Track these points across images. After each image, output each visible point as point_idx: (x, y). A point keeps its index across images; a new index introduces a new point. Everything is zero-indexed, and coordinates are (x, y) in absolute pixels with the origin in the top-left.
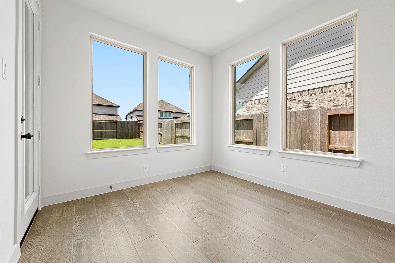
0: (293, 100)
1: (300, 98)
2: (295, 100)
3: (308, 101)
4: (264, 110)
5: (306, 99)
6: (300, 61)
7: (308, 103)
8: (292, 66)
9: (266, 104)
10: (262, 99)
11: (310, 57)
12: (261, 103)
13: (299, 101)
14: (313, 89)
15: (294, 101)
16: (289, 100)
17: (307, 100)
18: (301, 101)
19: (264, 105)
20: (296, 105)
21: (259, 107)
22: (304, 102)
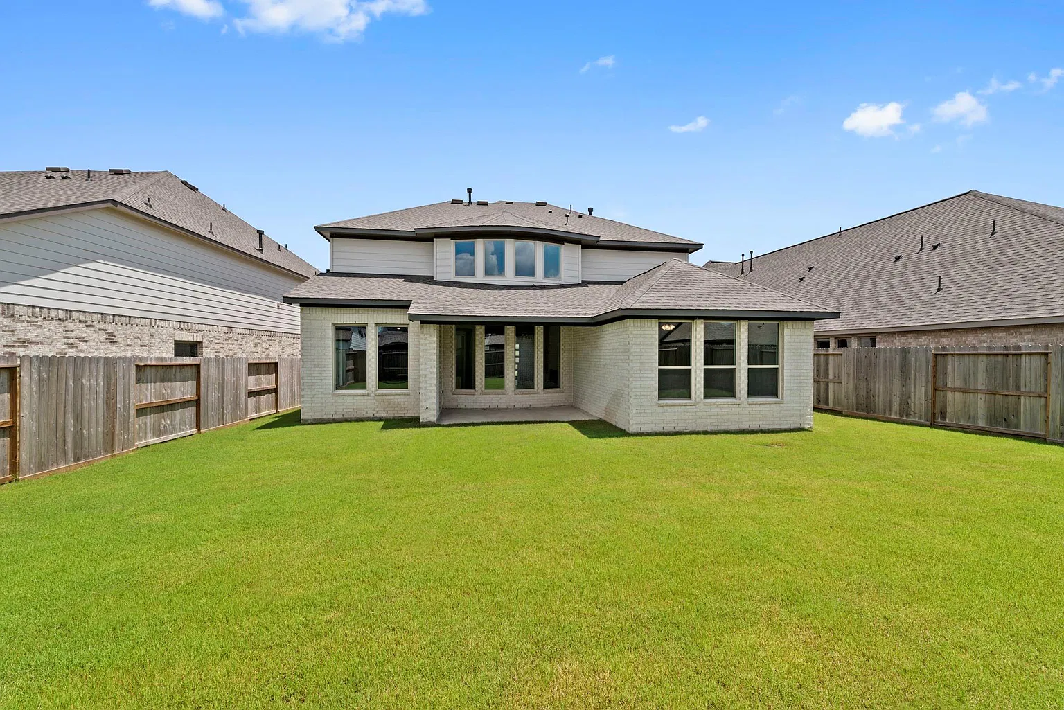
0: (90, 326)
1: (102, 326)
2: (93, 326)
3: (112, 333)
4: (22, 336)
5: (111, 329)
6: (101, 261)
7: (113, 336)
8: (88, 263)
9: (28, 322)
10: (17, 307)
11: (111, 262)
12: (13, 316)
13: (99, 330)
14: (119, 316)
15: (92, 329)
16: (84, 325)
17: (111, 331)
18: (102, 330)
19: (23, 321)
20: (95, 335)
21: (6, 326)
22: (107, 333)
